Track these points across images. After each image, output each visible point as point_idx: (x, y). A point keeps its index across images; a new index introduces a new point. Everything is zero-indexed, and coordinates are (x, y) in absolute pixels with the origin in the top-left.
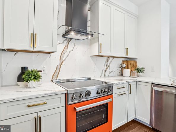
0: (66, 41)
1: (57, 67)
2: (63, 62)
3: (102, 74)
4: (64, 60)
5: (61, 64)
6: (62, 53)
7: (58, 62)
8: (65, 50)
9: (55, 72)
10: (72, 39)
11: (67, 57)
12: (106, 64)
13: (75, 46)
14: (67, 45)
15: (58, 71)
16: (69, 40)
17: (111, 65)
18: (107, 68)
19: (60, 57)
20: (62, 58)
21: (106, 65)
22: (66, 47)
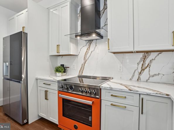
0: (88, 44)
1: (82, 65)
2: (86, 61)
3: (133, 76)
4: (87, 59)
5: (85, 63)
6: (85, 54)
7: (83, 62)
8: (87, 51)
9: (81, 69)
10: (93, 40)
11: (89, 56)
12: (142, 62)
13: (96, 46)
14: (89, 47)
15: (82, 68)
16: (91, 42)
17: (152, 65)
18: (143, 68)
19: (84, 57)
20: (85, 58)
21: (143, 65)
22: (89, 48)
